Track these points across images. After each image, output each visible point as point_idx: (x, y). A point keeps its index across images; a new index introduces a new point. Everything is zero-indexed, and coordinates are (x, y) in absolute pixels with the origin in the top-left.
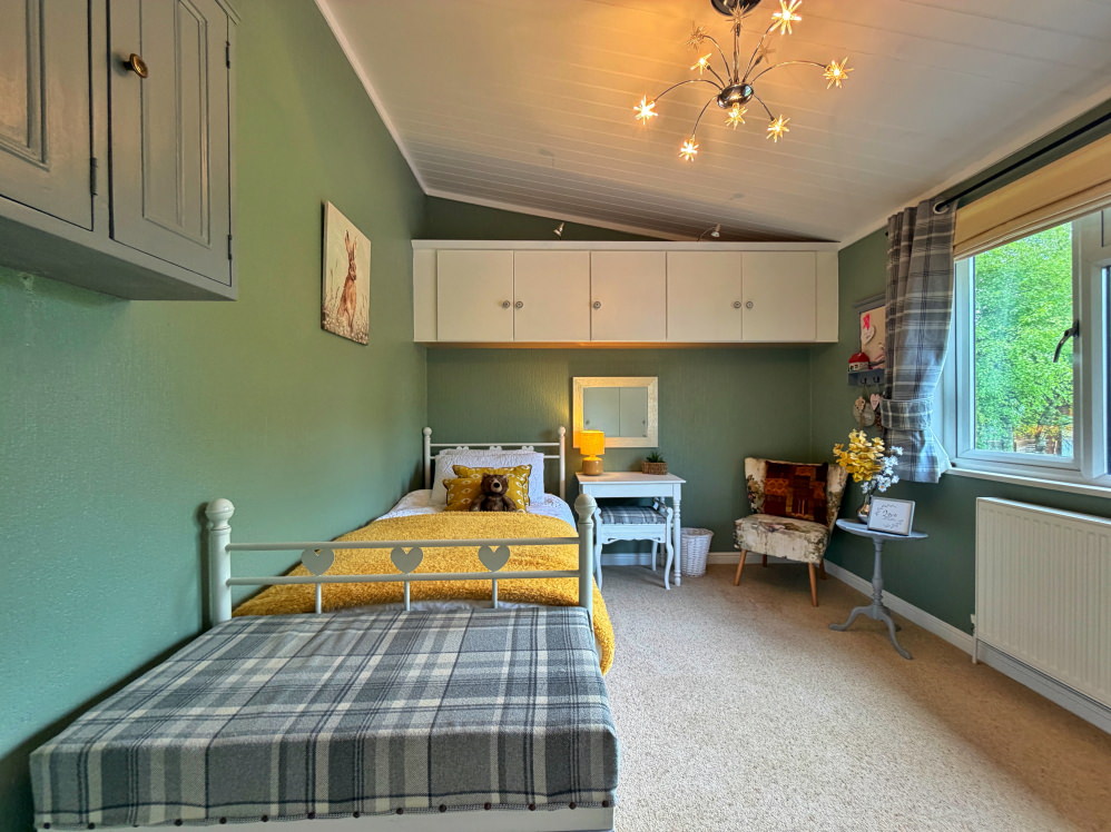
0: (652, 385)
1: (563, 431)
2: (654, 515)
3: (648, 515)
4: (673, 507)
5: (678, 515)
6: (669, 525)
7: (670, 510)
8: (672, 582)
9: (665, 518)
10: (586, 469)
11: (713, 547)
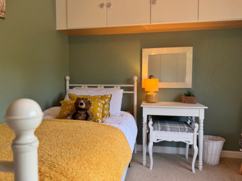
0: (189, 52)
1: (136, 78)
2: (186, 127)
3: (182, 127)
4: (199, 123)
5: (202, 128)
6: (196, 134)
7: (196, 125)
8: (197, 167)
9: (193, 130)
10: (148, 100)
11: (225, 148)
